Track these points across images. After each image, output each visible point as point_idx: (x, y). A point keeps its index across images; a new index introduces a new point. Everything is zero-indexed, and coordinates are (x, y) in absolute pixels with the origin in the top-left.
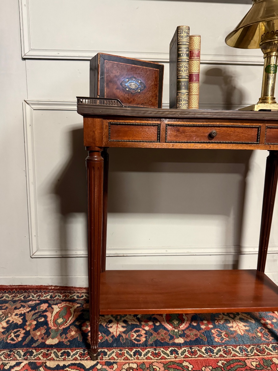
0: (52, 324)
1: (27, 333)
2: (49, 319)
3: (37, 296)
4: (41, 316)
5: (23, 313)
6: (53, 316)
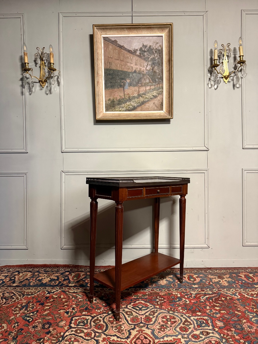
1: (60, 282)
2: (70, 278)
3: (63, 269)
4: (66, 277)
5: (57, 275)
6: (72, 277)
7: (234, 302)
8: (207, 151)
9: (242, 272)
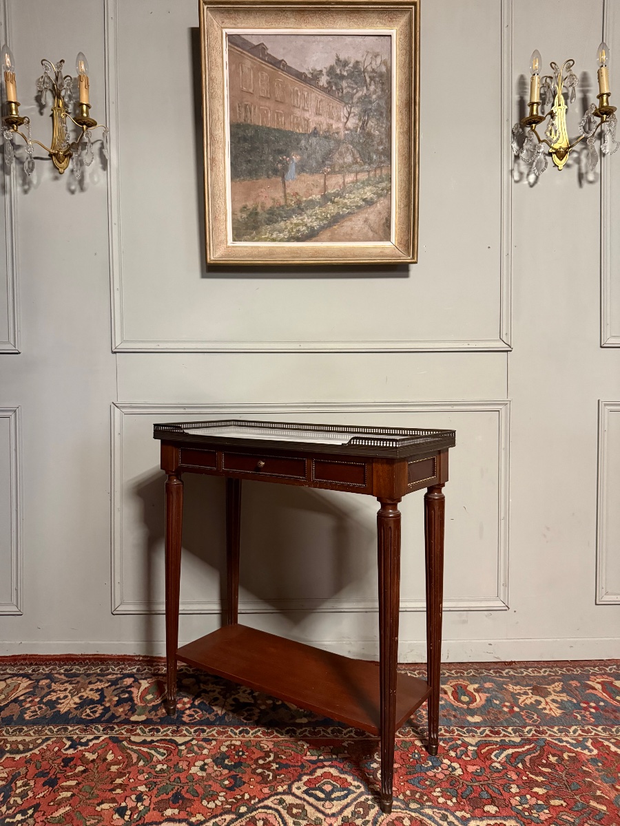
0: (139, 700)
1: (106, 710)
2: (134, 695)
3: (118, 669)
4: (124, 692)
5: (100, 687)
6: (140, 692)
7: (584, 768)
8: (507, 351)
9: (594, 674)
